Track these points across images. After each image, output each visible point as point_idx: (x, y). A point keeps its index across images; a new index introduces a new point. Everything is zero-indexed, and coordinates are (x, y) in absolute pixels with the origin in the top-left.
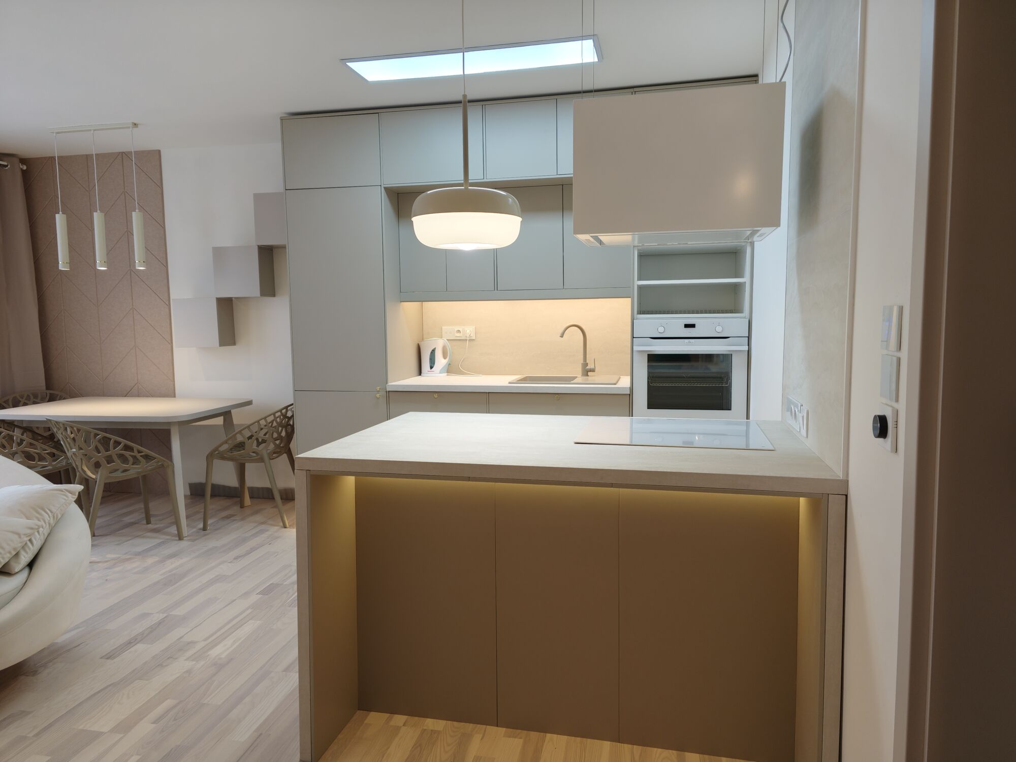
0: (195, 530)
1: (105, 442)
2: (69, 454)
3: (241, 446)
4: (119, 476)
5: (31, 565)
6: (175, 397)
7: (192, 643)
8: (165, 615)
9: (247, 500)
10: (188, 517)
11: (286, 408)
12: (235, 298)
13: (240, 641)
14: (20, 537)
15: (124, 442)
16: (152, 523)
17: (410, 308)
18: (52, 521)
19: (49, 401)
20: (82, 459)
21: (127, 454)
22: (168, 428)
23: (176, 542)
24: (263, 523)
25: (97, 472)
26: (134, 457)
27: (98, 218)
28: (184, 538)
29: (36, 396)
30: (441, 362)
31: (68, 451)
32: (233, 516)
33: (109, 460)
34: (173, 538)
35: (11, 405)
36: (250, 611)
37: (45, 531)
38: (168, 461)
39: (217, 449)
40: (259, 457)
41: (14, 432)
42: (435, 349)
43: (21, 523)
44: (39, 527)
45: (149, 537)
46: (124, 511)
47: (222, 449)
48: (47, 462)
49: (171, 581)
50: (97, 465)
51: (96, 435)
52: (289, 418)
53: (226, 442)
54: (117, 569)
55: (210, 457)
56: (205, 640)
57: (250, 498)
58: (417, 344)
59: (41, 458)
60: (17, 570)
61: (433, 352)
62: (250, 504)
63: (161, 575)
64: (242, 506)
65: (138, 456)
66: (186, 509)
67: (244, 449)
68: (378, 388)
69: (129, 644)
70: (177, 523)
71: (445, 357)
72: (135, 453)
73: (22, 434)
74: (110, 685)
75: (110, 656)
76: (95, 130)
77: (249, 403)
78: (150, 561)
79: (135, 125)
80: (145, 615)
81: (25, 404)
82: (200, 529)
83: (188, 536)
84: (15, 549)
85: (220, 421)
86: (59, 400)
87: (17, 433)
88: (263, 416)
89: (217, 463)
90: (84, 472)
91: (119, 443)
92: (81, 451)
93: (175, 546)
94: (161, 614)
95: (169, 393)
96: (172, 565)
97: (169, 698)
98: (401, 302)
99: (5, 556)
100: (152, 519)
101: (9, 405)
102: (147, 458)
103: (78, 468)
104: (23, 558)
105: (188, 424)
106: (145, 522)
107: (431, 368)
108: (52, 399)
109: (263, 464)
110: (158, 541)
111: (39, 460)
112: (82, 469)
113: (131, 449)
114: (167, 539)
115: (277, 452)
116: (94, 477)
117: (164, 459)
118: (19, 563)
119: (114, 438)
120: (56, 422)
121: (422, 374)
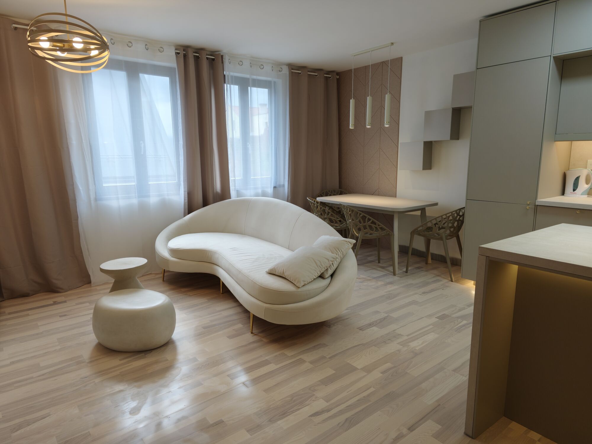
0: (401, 271)
1: (364, 218)
2: (348, 222)
3: (430, 229)
4: (368, 236)
5: (332, 276)
6: (396, 197)
7: (400, 335)
8: (387, 315)
9: (430, 261)
10: (399, 263)
11: (460, 209)
12: (434, 141)
13: (426, 343)
14: (329, 261)
15: (372, 219)
16: (381, 263)
17: (562, 146)
18: (342, 256)
19: (340, 194)
20: (353, 225)
21: (373, 225)
22: (393, 214)
23: (393, 276)
24: (438, 276)
25: (359, 233)
26: (376, 228)
27: (369, 99)
28: (396, 275)
29: (335, 191)
30: (583, 186)
31: (348, 220)
32: (422, 268)
33: (365, 228)
34: (391, 273)
35: (325, 196)
36: (431, 327)
37: (338, 260)
38: (392, 232)
39: (417, 229)
40: (439, 237)
41: (326, 208)
42: (580, 176)
43: (329, 254)
44: (337, 258)
45: (379, 270)
46: (368, 254)
47: (419, 229)
48: (338, 224)
49: (389, 297)
50: (359, 229)
51: (360, 214)
52: (460, 216)
53: (422, 226)
54: (365, 284)
55: (413, 233)
56: (408, 336)
57: (431, 259)
58: (564, 172)
59: (336, 222)
60: (326, 277)
61: (577, 179)
62: (431, 263)
63: (385, 292)
64: (427, 263)
65: (378, 227)
66: (398, 259)
67: (432, 231)
68: (528, 203)
69: (369, 325)
70: (393, 265)
71: (587, 183)
72: (377, 226)
73: (329, 210)
74: (361, 344)
75: (361, 329)
76: (372, 51)
77: (436, 204)
78: (380, 283)
79: (392, 44)
80: (377, 312)
81: (330, 195)
82: (404, 272)
83: (398, 274)
84: (326, 267)
85: (419, 213)
86: (344, 194)
87: (327, 209)
88: (445, 213)
89: (416, 237)
90: (353, 232)
91: (369, 220)
92: (353, 221)
93: (391, 278)
94: (385, 314)
95: (393, 195)
96: (390, 288)
97: (389, 362)
98: (555, 141)
99: (322, 269)
100: (381, 261)
101: (324, 195)
102: (382, 229)
103: (351, 230)
104: (329, 271)
105: (403, 213)
106: (377, 262)
107: (574, 190)
108: (341, 193)
109: (442, 241)
110: (384, 273)
111: (335, 223)
112: (353, 231)
113: (375, 224)
114: (388, 273)
115: (451, 236)
116: (357, 235)
117: (390, 231)
118: (328, 274)
119: (368, 217)
120: (344, 206)
121: (565, 195)
